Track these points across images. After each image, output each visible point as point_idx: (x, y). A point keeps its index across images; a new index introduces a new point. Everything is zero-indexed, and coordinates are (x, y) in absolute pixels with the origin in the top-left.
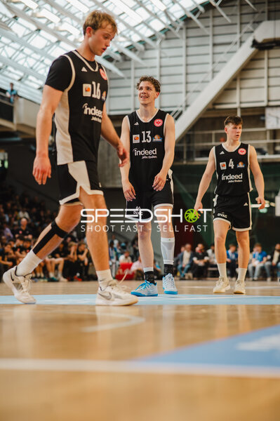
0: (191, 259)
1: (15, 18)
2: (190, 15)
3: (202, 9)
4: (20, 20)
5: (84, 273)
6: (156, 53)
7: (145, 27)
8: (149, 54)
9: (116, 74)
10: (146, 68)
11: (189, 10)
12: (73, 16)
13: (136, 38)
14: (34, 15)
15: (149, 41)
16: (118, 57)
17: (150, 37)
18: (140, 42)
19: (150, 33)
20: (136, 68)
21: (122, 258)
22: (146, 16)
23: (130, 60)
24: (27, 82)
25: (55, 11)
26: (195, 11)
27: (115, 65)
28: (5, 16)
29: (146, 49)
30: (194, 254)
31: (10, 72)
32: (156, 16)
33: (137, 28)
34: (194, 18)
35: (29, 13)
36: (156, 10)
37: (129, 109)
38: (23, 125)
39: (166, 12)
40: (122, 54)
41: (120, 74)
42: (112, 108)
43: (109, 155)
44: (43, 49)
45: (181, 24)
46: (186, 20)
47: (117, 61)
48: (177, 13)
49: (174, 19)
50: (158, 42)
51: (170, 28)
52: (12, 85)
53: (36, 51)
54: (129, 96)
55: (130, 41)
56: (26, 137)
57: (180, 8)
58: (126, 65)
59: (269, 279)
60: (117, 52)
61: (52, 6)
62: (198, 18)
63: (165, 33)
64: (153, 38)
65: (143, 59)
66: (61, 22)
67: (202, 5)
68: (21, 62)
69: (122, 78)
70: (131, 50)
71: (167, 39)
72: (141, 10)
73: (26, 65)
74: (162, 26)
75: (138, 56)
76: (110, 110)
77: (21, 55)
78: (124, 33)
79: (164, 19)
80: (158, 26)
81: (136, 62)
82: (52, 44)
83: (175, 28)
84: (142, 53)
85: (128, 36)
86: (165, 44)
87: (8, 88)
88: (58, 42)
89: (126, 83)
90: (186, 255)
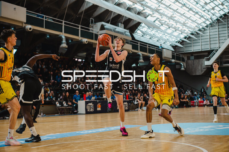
1: (162, 25)
2: (219, 18)
3: (223, 16)
4: (163, 25)
5: (187, 105)
6: (208, 31)
7: (204, 24)
8: (206, 32)
9: (195, 39)
10: (205, 36)
11: (219, 17)
12: (180, 23)
13: (201, 27)
14: (168, 23)
15: (206, 28)
17: (206, 26)
18: (202, 28)
19: (206, 25)
20: (201, 36)
21: (199, 99)
22: (204, 20)
23: (199, 34)
24: (166, 44)
25: (174, 22)
26: (221, 17)
27: (195, 36)
28: (159, 25)
29: (205, 30)
31: (161, 41)
32: (208, 20)
33: (201, 24)
34: (221, 19)
35: (166, 23)
36: (208, 18)
37: (200, 50)
38: (165, 57)
39: (211, 18)
40: (197, 32)
41: (196, 39)
42: (194, 50)
43: (193, 65)
44: (171, 33)
45: (216, 21)
46: (218, 20)
47: (195, 35)
48: (215, 18)
49: (214, 20)
50: (209, 28)
51: (212, 23)
52: (161, 45)
53: (168, 34)
54: (200, 45)
55: (199, 28)
56: (166, 61)
57: (216, 17)
58: (198, 36)
60: (195, 32)
61: (173, 20)
62: (222, 19)
63: (211, 25)
64: (207, 26)
65: (203, 33)
66: (176, 24)
68: (164, 38)
69: (197, 40)
70: (199, 31)
71: (211, 26)
72: (202, 19)
73: (166, 38)
74: (210, 23)
75: (202, 32)
76: (193, 50)
77: (164, 36)
78: (197, 26)
79: (210, 20)
80: (208, 23)
81: (201, 35)
82: (174, 31)
83: (214, 23)
84: (203, 31)
85: (198, 26)
86: (211, 28)
87: (160, 46)
88: (176, 30)
89: (198, 41)
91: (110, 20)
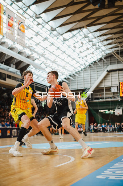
0: (93, 127)
1: (47, 67)
2: (91, 64)
3: (94, 63)
4: (48, 68)
6: (83, 74)
7: (79, 68)
8: (81, 74)
10: (80, 78)
12: (61, 66)
13: (77, 71)
14: (51, 66)
15: (80, 71)
16: (73, 75)
19: (81, 69)
20: (77, 78)
25: (56, 65)
26: (92, 63)
27: (72, 77)
29: (80, 73)
30: (94, 126)
32: (82, 65)
33: (77, 68)
34: (92, 65)
35: (50, 66)
37: (76, 88)
39: (85, 64)
41: (73, 79)
45: (89, 66)
46: (90, 65)
48: (87, 64)
49: (86, 65)
50: (83, 71)
54: (76, 85)
58: (75, 77)
59: (114, 132)
64: (82, 70)
65: (79, 76)
67: (94, 62)
70: (76, 73)
71: (85, 70)
72: (78, 64)
74: (84, 67)
78: (74, 69)
79: (84, 65)
80: (83, 67)
81: (77, 76)
83: (87, 68)
84: (79, 74)
86: (85, 72)
89: (75, 82)
90: (92, 126)
91: (4, 61)
